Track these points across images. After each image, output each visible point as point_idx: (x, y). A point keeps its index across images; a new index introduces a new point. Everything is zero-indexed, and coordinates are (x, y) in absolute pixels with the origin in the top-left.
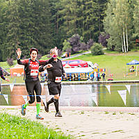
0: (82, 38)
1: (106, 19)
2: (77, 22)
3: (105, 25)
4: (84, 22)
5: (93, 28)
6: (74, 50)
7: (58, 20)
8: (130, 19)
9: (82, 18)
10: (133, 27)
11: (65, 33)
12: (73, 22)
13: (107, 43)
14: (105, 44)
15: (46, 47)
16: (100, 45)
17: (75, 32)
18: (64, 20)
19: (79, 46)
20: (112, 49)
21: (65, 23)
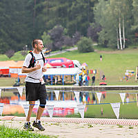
0: (66, 30)
1: (97, 6)
2: (60, 10)
3: (96, 13)
4: (68, 10)
5: (79, 18)
6: (56, 45)
7: (36, 6)
8: (127, 8)
9: (67, 4)
10: (132, 17)
11: (44, 23)
12: (55, 9)
13: (97, 37)
14: (96, 39)
15: (19, 41)
16: (89, 39)
17: (57, 22)
18: (43, 7)
19: (63, 40)
20: (105, 45)
21: (45, 10)
